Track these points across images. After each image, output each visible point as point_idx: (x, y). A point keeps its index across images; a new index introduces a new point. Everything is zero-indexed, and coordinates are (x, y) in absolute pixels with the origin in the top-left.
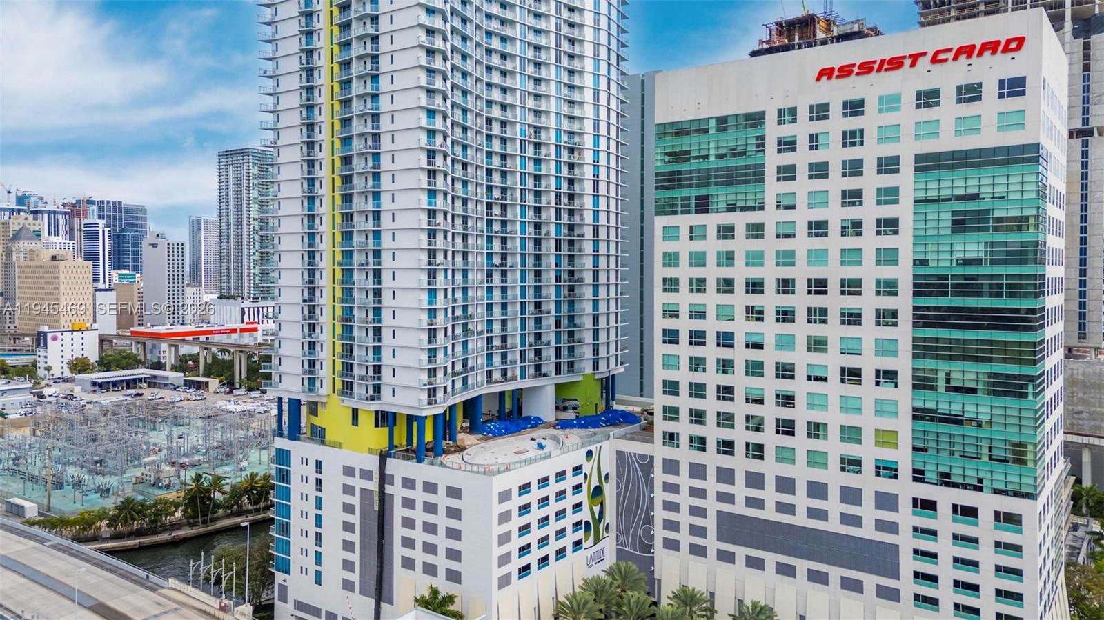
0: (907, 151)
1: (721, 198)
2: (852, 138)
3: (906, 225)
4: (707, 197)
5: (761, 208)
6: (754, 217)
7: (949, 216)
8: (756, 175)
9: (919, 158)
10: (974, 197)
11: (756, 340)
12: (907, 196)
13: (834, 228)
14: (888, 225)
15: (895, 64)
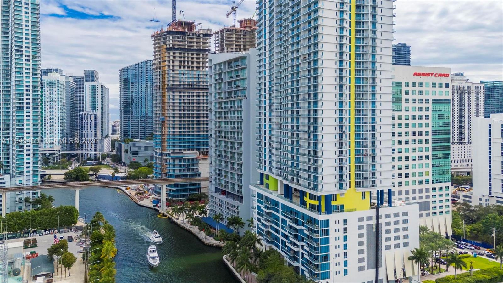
0: (431, 98)
2: (421, 93)
3: (430, 117)
5: (401, 111)
6: (399, 113)
7: (437, 115)
8: (400, 101)
9: (433, 100)
10: (441, 111)
11: (400, 151)
12: (431, 109)
13: (417, 117)
14: (427, 117)
15: (428, 75)
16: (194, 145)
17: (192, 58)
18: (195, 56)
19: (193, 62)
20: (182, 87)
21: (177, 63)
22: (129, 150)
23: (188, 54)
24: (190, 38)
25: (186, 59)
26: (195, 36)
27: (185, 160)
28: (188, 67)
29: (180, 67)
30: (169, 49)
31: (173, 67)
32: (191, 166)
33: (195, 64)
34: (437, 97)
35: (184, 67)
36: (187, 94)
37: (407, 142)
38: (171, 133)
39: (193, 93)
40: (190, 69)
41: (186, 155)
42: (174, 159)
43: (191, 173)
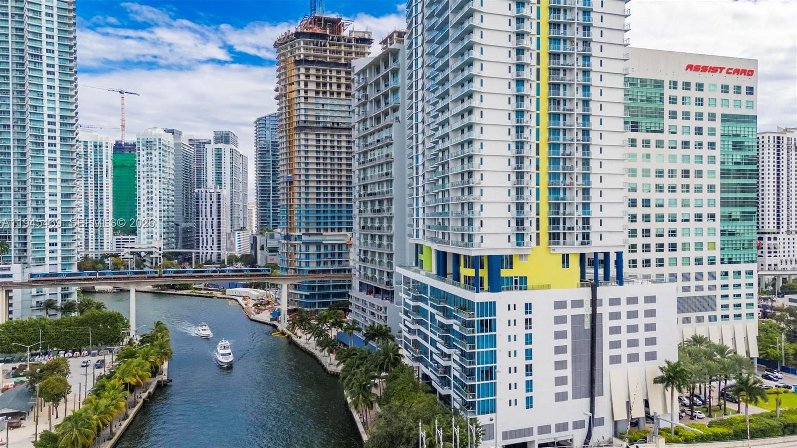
0: (719, 111)
1: (644, 124)
2: (700, 101)
3: (718, 146)
4: (637, 123)
5: (662, 132)
6: (659, 136)
7: (731, 143)
8: (660, 114)
9: (723, 115)
10: (738, 135)
11: (660, 203)
13: (692, 145)
14: (712, 145)
15: (714, 70)
16: (341, 223)
17: (339, 78)
18: (343, 74)
19: (339, 86)
20: (321, 125)
21: (312, 86)
22: (265, 246)
23: (331, 71)
24: (333, 45)
25: (328, 80)
26: (342, 42)
27: (326, 246)
28: (332, 93)
29: (317, 92)
30: (298, 63)
31: (306, 92)
32: (337, 256)
33: (343, 89)
34: (732, 110)
35: (325, 93)
36: (329, 137)
37: (673, 189)
38: (303, 202)
39: (339, 135)
40: (335, 96)
41: (328, 238)
42: (308, 244)
43: (336, 267)
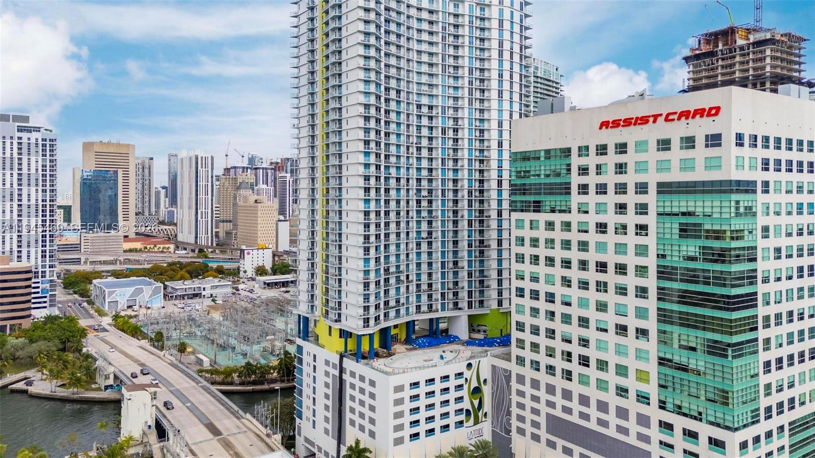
0: (653, 178)
1: (548, 203)
2: (621, 168)
3: (652, 230)
4: (539, 202)
5: (570, 211)
6: (565, 217)
7: (677, 226)
8: (566, 189)
9: (660, 185)
10: (691, 214)
11: (567, 300)
12: (652, 210)
13: (611, 229)
14: (642, 229)
15: (644, 120)
34: (675, 176)
37: (584, 285)
